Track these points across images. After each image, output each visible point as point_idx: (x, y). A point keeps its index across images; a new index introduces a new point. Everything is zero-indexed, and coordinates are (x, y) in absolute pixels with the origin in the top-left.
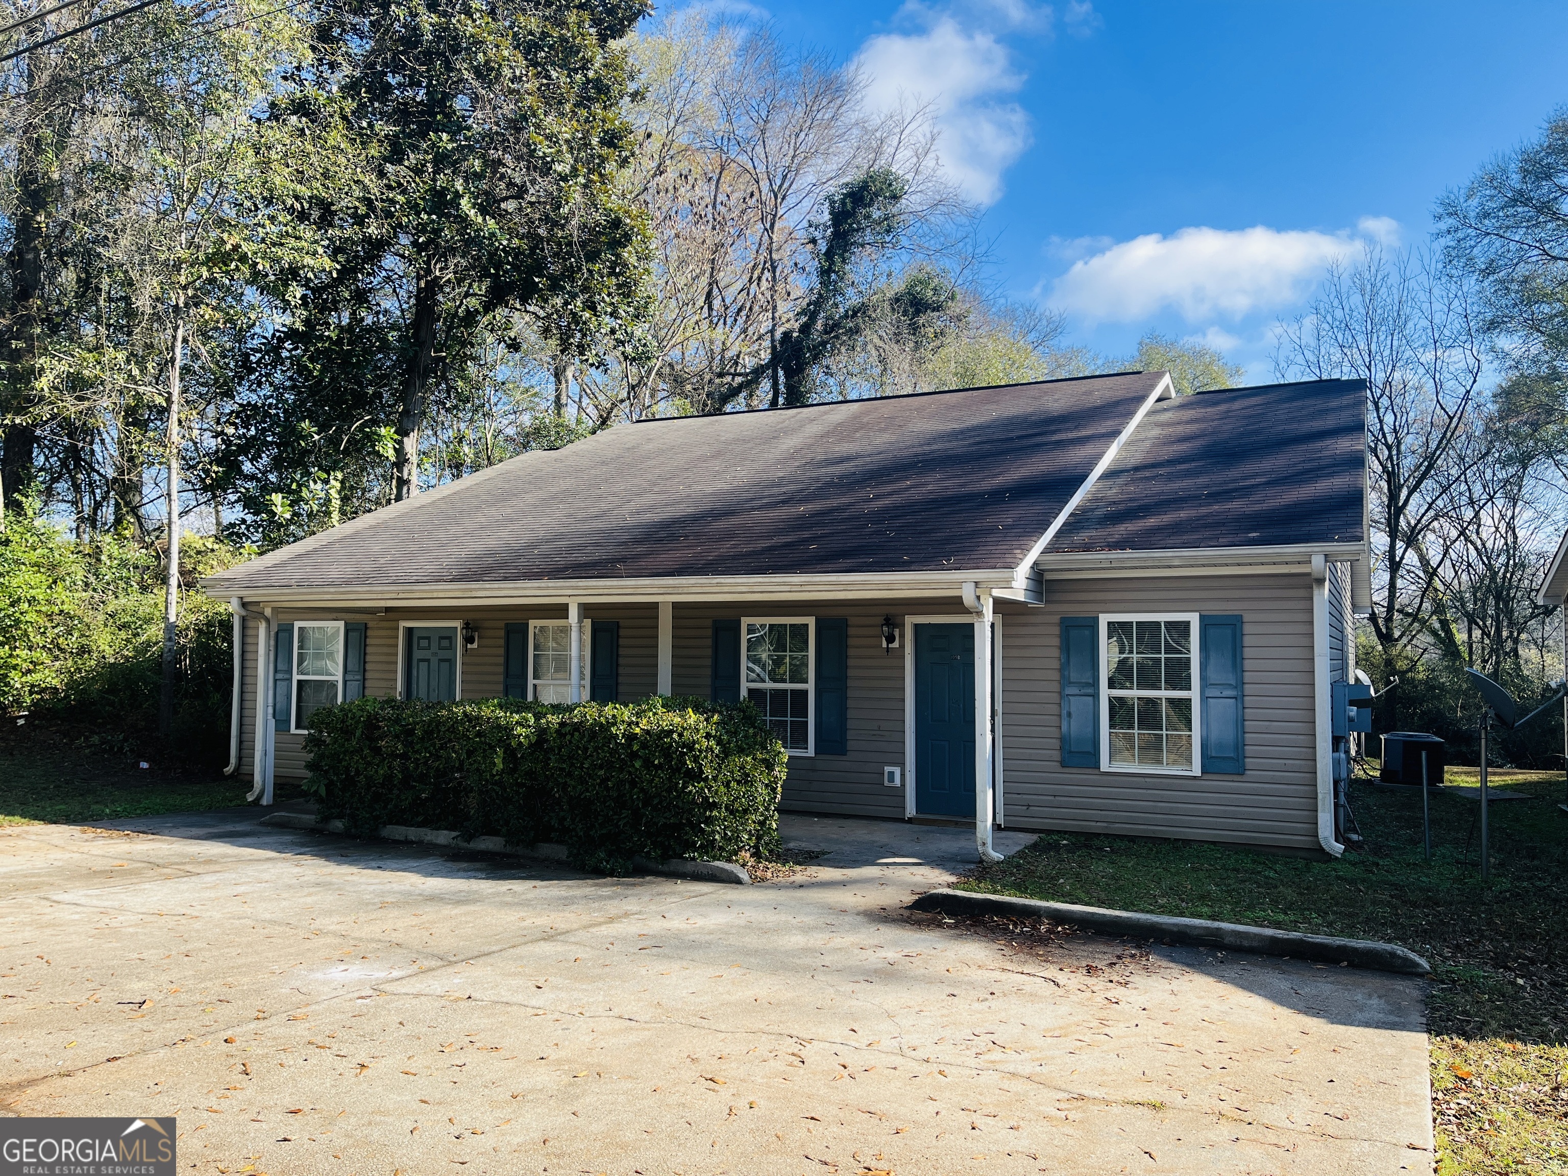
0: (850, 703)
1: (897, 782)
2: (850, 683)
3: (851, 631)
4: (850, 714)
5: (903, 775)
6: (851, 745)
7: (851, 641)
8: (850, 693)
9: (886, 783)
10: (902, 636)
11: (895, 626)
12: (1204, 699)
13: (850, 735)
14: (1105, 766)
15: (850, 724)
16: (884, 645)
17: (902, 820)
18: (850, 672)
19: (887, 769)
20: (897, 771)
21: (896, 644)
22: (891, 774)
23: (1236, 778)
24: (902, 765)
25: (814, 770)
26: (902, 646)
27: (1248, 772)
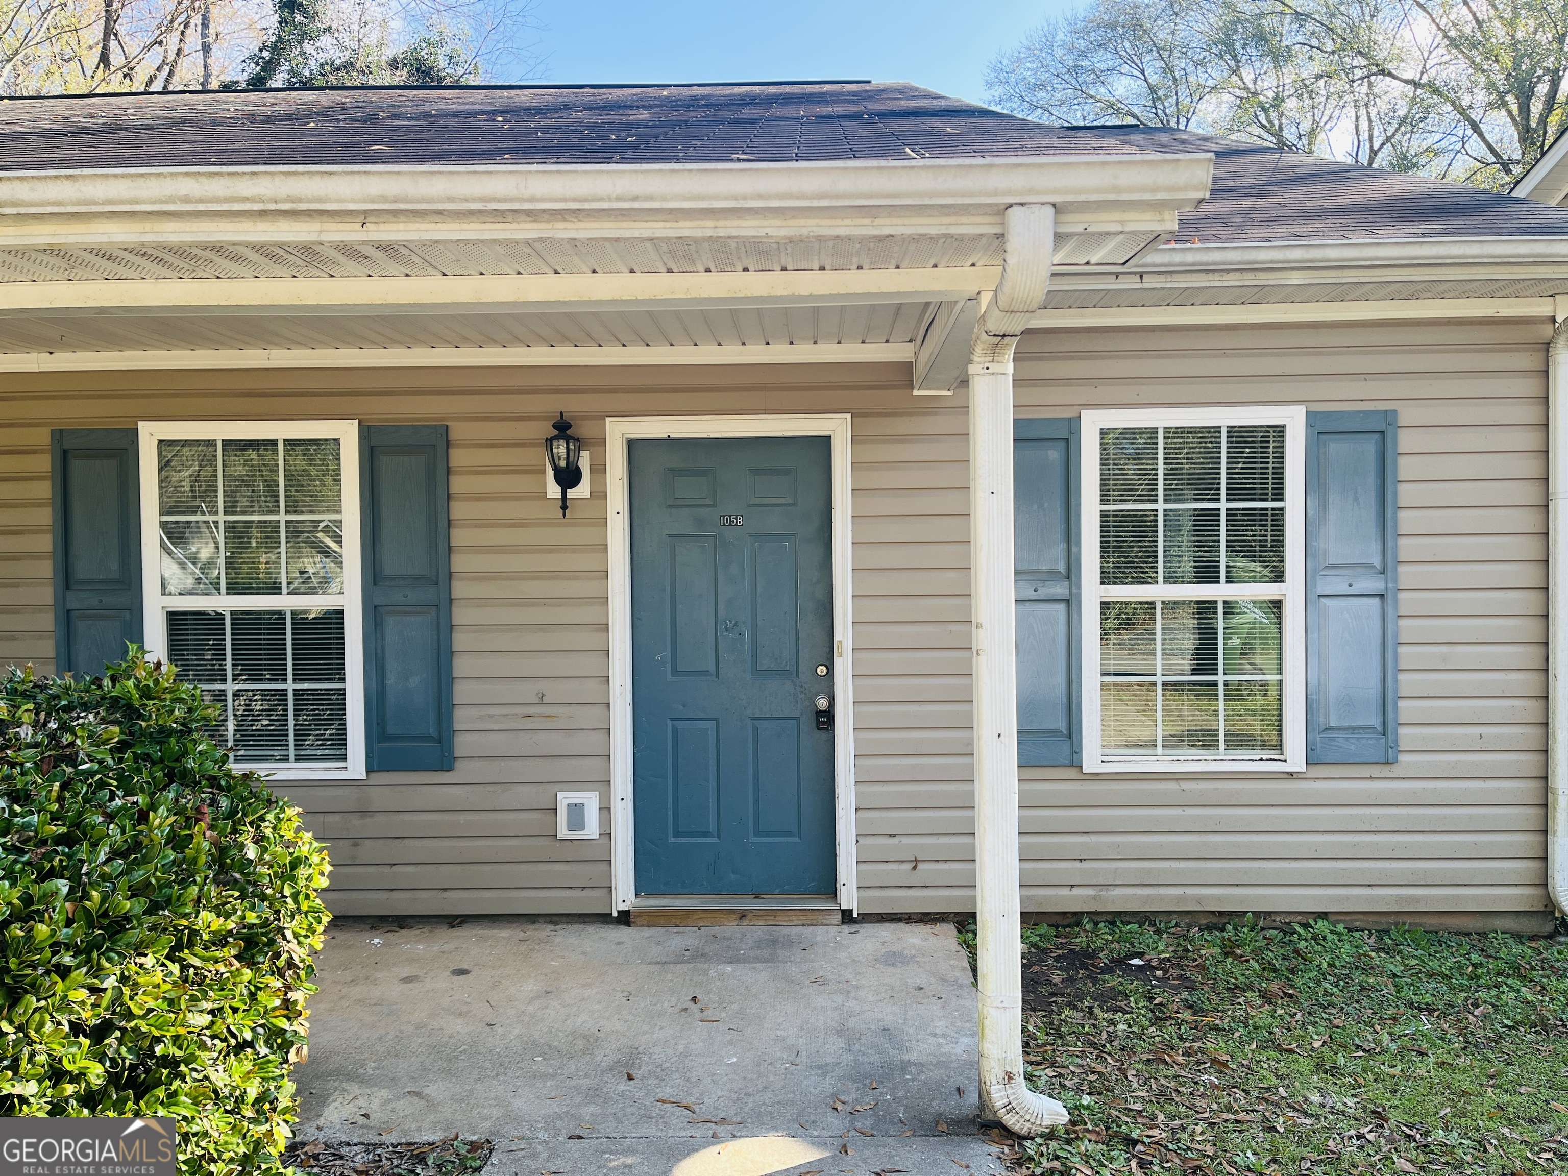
0: (460, 640)
1: (592, 829)
2: (459, 589)
3: (458, 457)
4: (461, 666)
5: (605, 810)
6: (463, 744)
7: (458, 484)
8: (460, 616)
9: (563, 832)
10: (599, 469)
11: (580, 443)
12: (1312, 598)
13: (462, 718)
14: (1091, 761)
15: (462, 692)
16: (553, 490)
17: (604, 918)
18: (459, 563)
19: (565, 799)
20: (591, 801)
21: (582, 491)
22: (576, 810)
23: (1376, 771)
24: (605, 784)
25: (364, 813)
26: (599, 494)
27: (1402, 758)
